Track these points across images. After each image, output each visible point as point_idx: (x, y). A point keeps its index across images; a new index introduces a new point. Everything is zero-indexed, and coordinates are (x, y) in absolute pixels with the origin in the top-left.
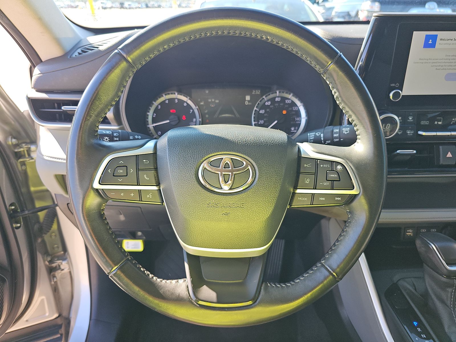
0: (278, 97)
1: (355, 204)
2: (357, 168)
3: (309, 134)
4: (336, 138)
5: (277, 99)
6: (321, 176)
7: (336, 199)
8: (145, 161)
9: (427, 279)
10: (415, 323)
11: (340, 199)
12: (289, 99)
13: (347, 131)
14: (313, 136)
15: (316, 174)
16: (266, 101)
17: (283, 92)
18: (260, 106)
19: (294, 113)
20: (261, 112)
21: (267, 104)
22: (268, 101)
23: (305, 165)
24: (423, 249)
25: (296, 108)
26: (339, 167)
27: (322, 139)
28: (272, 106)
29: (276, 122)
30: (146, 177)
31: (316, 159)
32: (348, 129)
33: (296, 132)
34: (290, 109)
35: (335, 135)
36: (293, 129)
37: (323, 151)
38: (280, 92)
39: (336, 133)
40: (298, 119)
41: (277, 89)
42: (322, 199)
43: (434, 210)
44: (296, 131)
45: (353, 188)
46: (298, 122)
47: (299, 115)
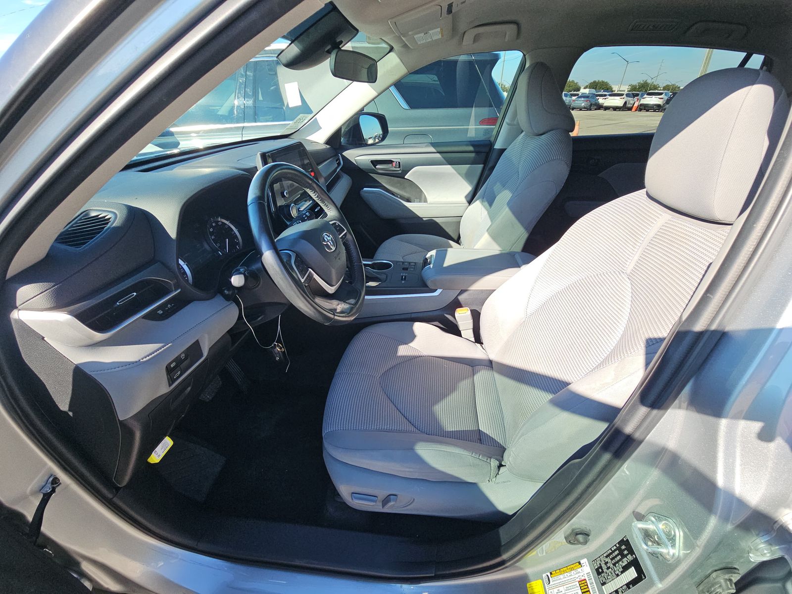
47: (232, 230)
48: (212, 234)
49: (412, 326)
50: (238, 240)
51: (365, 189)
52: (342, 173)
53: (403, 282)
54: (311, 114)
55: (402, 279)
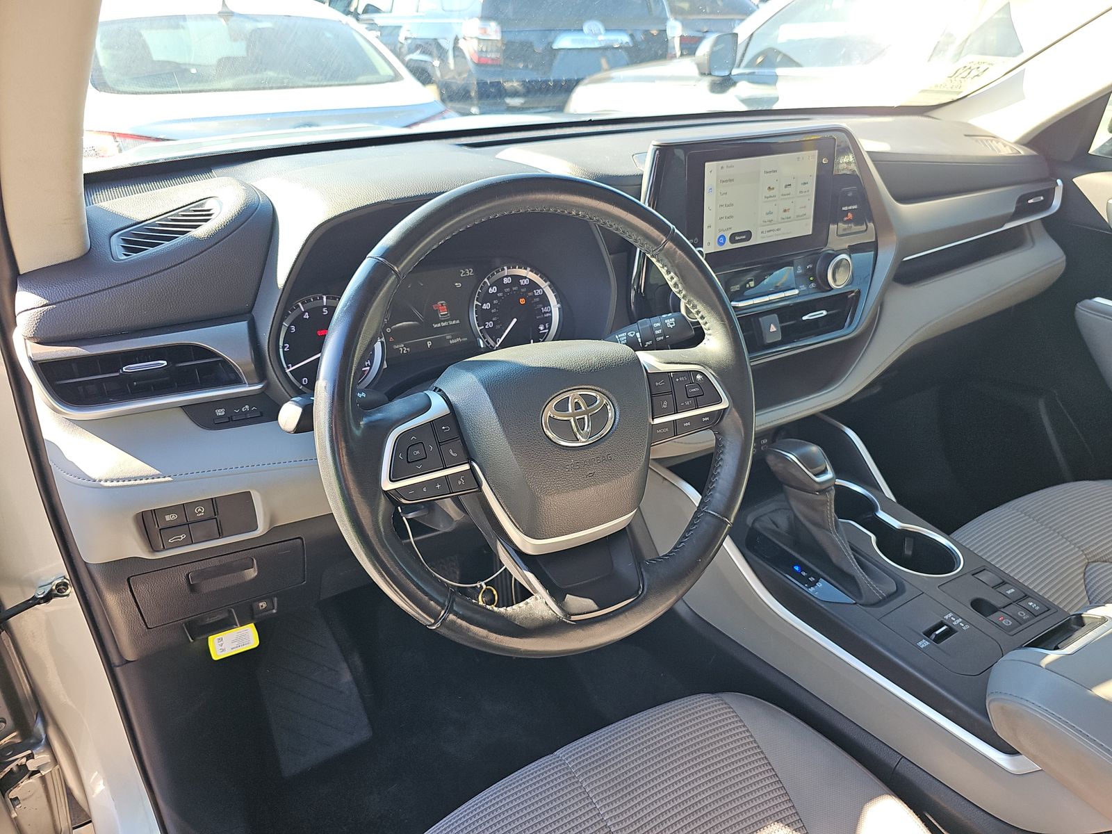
0: (507, 276)
1: (726, 422)
2: (718, 373)
3: (617, 337)
4: (659, 335)
5: (506, 281)
6: (680, 394)
7: (704, 419)
8: (443, 428)
9: (794, 503)
10: (797, 568)
11: (708, 419)
12: (525, 278)
13: (672, 324)
14: (625, 338)
15: (673, 392)
16: (490, 287)
17: (514, 268)
18: (482, 295)
19: (537, 299)
20: (485, 306)
21: (491, 291)
22: (492, 286)
23: (657, 384)
24: (780, 465)
25: (539, 291)
26: (699, 377)
27: (640, 340)
28: (500, 295)
29: (515, 320)
30: (451, 453)
31: (668, 372)
32: (673, 320)
33: (549, 332)
34: (530, 294)
35: (657, 332)
36: (541, 328)
37: (672, 360)
38: (508, 268)
39: (658, 328)
40: (546, 310)
41: (504, 264)
42: (687, 424)
43: (770, 410)
44: (547, 331)
45: (719, 400)
46: (547, 315)
47: (546, 303)
48: (487, 298)
49: (871, 798)
50: (549, 329)
51: (1099, 300)
52: (1040, 232)
53: (924, 644)
54: (1015, 55)
55: (928, 634)
